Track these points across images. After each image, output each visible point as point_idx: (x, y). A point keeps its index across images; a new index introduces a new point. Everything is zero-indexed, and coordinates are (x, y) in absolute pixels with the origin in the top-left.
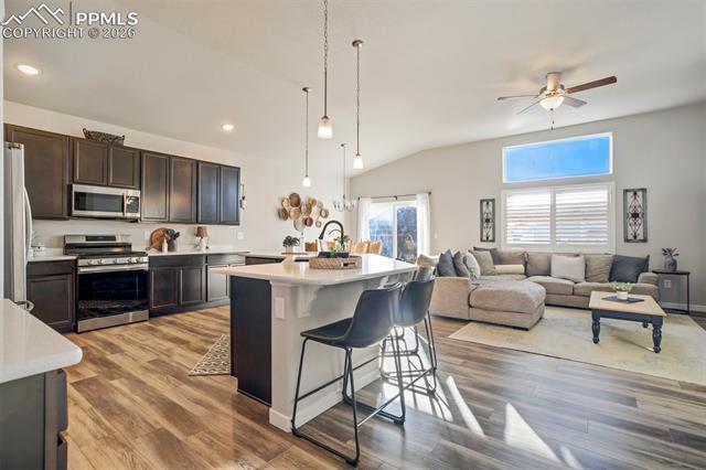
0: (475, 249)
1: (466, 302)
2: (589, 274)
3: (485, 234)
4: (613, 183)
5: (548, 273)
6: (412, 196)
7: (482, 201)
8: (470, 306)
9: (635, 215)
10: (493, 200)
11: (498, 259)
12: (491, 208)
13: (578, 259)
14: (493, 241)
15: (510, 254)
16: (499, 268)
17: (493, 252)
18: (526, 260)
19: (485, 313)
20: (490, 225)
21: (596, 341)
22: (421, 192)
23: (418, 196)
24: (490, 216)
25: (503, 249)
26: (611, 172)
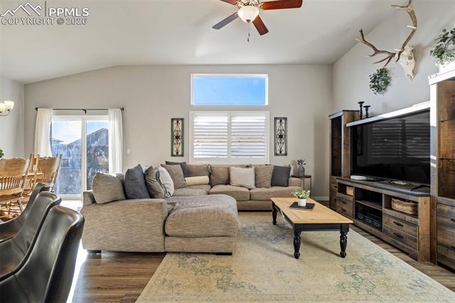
0: (167, 163)
1: (160, 231)
2: (258, 182)
3: (175, 149)
4: (268, 112)
5: (228, 182)
6: (102, 110)
7: (172, 120)
8: (166, 235)
9: (281, 136)
10: (182, 119)
11: (188, 172)
12: (180, 126)
13: (249, 169)
14: (182, 155)
15: (197, 166)
16: (189, 180)
17: (183, 165)
18: (210, 172)
19: (184, 242)
20: (180, 141)
21: (297, 256)
22: (113, 107)
23: (109, 110)
24: (180, 134)
25: (191, 163)
26: (267, 103)
